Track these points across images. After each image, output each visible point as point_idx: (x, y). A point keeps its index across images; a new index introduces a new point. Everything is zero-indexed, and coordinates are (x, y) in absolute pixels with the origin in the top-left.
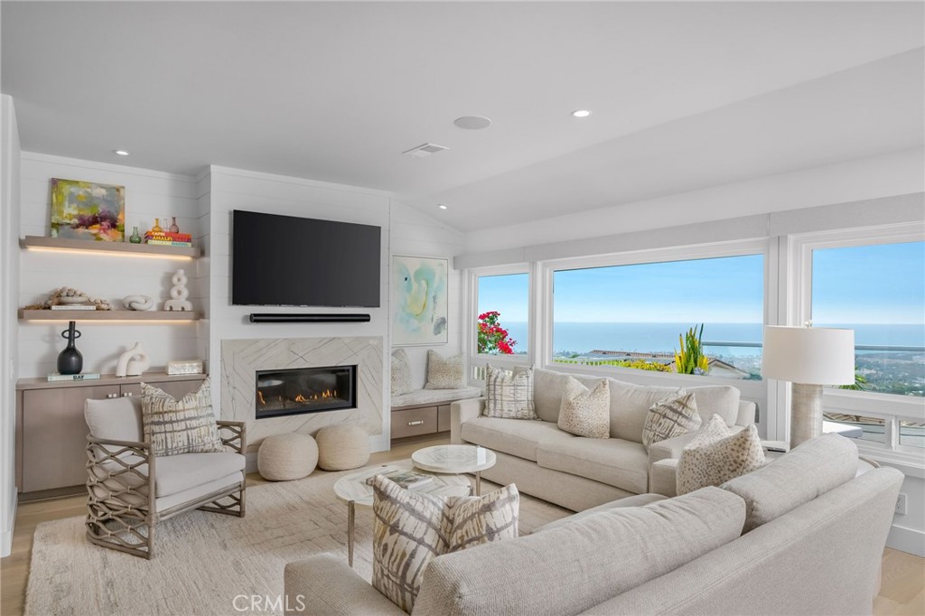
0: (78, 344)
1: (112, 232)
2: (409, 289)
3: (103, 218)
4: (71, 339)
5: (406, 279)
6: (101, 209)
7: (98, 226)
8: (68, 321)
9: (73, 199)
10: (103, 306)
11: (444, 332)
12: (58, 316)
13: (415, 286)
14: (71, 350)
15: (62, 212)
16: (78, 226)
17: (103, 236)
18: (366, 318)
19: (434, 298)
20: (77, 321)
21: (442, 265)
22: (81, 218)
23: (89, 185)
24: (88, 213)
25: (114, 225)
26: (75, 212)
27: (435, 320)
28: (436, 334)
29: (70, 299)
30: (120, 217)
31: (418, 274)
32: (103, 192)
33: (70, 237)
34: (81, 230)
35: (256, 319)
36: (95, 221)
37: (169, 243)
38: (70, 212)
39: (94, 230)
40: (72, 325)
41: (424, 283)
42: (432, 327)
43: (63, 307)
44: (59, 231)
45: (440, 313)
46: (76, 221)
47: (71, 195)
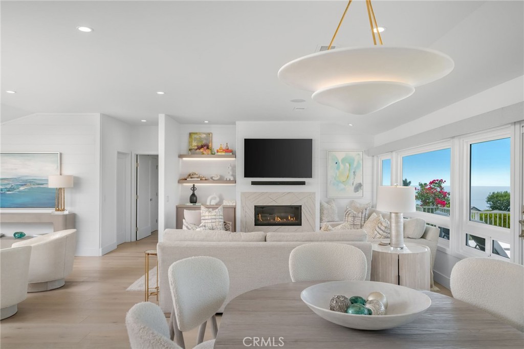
0: (196, 193)
1: (207, 150)
2: (338, 168)
3: (205, 146)
4: (194, 190)
5: (336, 163)
6: (204, 142)
7: (203, 149)
8: (192, 184)
9: (195, 139)
10: (204, 179)
11: (360, 191)
12: (189, 182)
13: (342, 166)
14: (193, 195)
15: (192, 145)
16: (197, 149)
17: (204, 152)
18: (303, 183)
19: (354, 172)
20: (196, 184)
21: (359, 154)
22: (198, 146)
23: (200, 133)
24: (200, 144)
25: (208, 148)
26: (196, 144)
27: (354, 185)
28: (355, 192)
29: (193, 176)
30: (210, 144)
31: (344, 160)
32: (205, 135)
33: (194, 154)
34: (198, 151)
35: (254, 183)
36: (202, 147)
37: (224, 154)
38: (195, 144)
39: (202, 150)
40: (194, 185)
41: (347, 165)
42: (353, 188)
43: (192, 179)
44: (192, 152)
45: (358, 180)
46: (196, 147)
47: (195, 138)
